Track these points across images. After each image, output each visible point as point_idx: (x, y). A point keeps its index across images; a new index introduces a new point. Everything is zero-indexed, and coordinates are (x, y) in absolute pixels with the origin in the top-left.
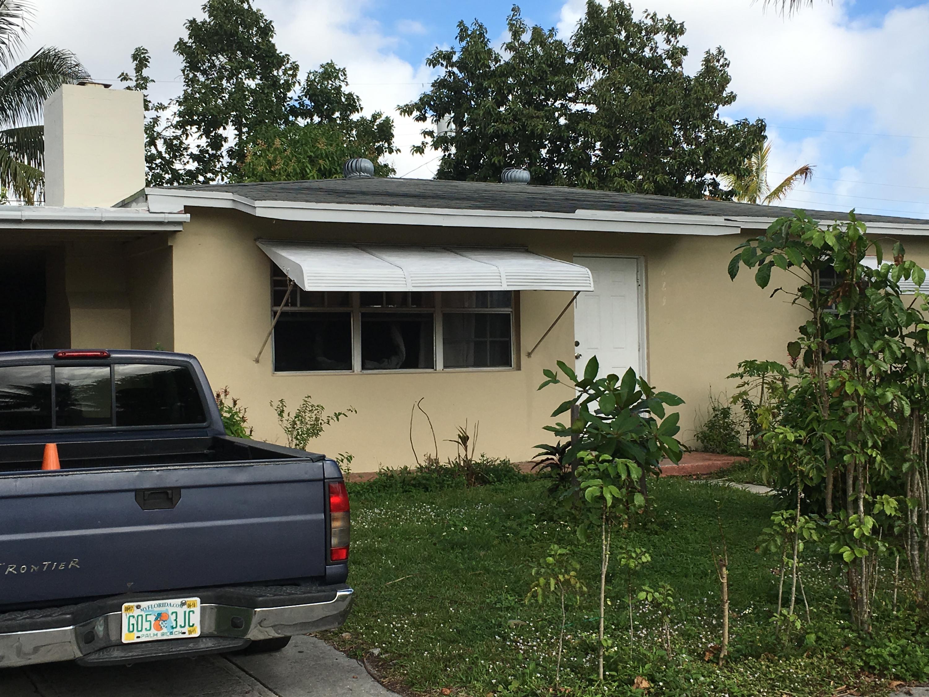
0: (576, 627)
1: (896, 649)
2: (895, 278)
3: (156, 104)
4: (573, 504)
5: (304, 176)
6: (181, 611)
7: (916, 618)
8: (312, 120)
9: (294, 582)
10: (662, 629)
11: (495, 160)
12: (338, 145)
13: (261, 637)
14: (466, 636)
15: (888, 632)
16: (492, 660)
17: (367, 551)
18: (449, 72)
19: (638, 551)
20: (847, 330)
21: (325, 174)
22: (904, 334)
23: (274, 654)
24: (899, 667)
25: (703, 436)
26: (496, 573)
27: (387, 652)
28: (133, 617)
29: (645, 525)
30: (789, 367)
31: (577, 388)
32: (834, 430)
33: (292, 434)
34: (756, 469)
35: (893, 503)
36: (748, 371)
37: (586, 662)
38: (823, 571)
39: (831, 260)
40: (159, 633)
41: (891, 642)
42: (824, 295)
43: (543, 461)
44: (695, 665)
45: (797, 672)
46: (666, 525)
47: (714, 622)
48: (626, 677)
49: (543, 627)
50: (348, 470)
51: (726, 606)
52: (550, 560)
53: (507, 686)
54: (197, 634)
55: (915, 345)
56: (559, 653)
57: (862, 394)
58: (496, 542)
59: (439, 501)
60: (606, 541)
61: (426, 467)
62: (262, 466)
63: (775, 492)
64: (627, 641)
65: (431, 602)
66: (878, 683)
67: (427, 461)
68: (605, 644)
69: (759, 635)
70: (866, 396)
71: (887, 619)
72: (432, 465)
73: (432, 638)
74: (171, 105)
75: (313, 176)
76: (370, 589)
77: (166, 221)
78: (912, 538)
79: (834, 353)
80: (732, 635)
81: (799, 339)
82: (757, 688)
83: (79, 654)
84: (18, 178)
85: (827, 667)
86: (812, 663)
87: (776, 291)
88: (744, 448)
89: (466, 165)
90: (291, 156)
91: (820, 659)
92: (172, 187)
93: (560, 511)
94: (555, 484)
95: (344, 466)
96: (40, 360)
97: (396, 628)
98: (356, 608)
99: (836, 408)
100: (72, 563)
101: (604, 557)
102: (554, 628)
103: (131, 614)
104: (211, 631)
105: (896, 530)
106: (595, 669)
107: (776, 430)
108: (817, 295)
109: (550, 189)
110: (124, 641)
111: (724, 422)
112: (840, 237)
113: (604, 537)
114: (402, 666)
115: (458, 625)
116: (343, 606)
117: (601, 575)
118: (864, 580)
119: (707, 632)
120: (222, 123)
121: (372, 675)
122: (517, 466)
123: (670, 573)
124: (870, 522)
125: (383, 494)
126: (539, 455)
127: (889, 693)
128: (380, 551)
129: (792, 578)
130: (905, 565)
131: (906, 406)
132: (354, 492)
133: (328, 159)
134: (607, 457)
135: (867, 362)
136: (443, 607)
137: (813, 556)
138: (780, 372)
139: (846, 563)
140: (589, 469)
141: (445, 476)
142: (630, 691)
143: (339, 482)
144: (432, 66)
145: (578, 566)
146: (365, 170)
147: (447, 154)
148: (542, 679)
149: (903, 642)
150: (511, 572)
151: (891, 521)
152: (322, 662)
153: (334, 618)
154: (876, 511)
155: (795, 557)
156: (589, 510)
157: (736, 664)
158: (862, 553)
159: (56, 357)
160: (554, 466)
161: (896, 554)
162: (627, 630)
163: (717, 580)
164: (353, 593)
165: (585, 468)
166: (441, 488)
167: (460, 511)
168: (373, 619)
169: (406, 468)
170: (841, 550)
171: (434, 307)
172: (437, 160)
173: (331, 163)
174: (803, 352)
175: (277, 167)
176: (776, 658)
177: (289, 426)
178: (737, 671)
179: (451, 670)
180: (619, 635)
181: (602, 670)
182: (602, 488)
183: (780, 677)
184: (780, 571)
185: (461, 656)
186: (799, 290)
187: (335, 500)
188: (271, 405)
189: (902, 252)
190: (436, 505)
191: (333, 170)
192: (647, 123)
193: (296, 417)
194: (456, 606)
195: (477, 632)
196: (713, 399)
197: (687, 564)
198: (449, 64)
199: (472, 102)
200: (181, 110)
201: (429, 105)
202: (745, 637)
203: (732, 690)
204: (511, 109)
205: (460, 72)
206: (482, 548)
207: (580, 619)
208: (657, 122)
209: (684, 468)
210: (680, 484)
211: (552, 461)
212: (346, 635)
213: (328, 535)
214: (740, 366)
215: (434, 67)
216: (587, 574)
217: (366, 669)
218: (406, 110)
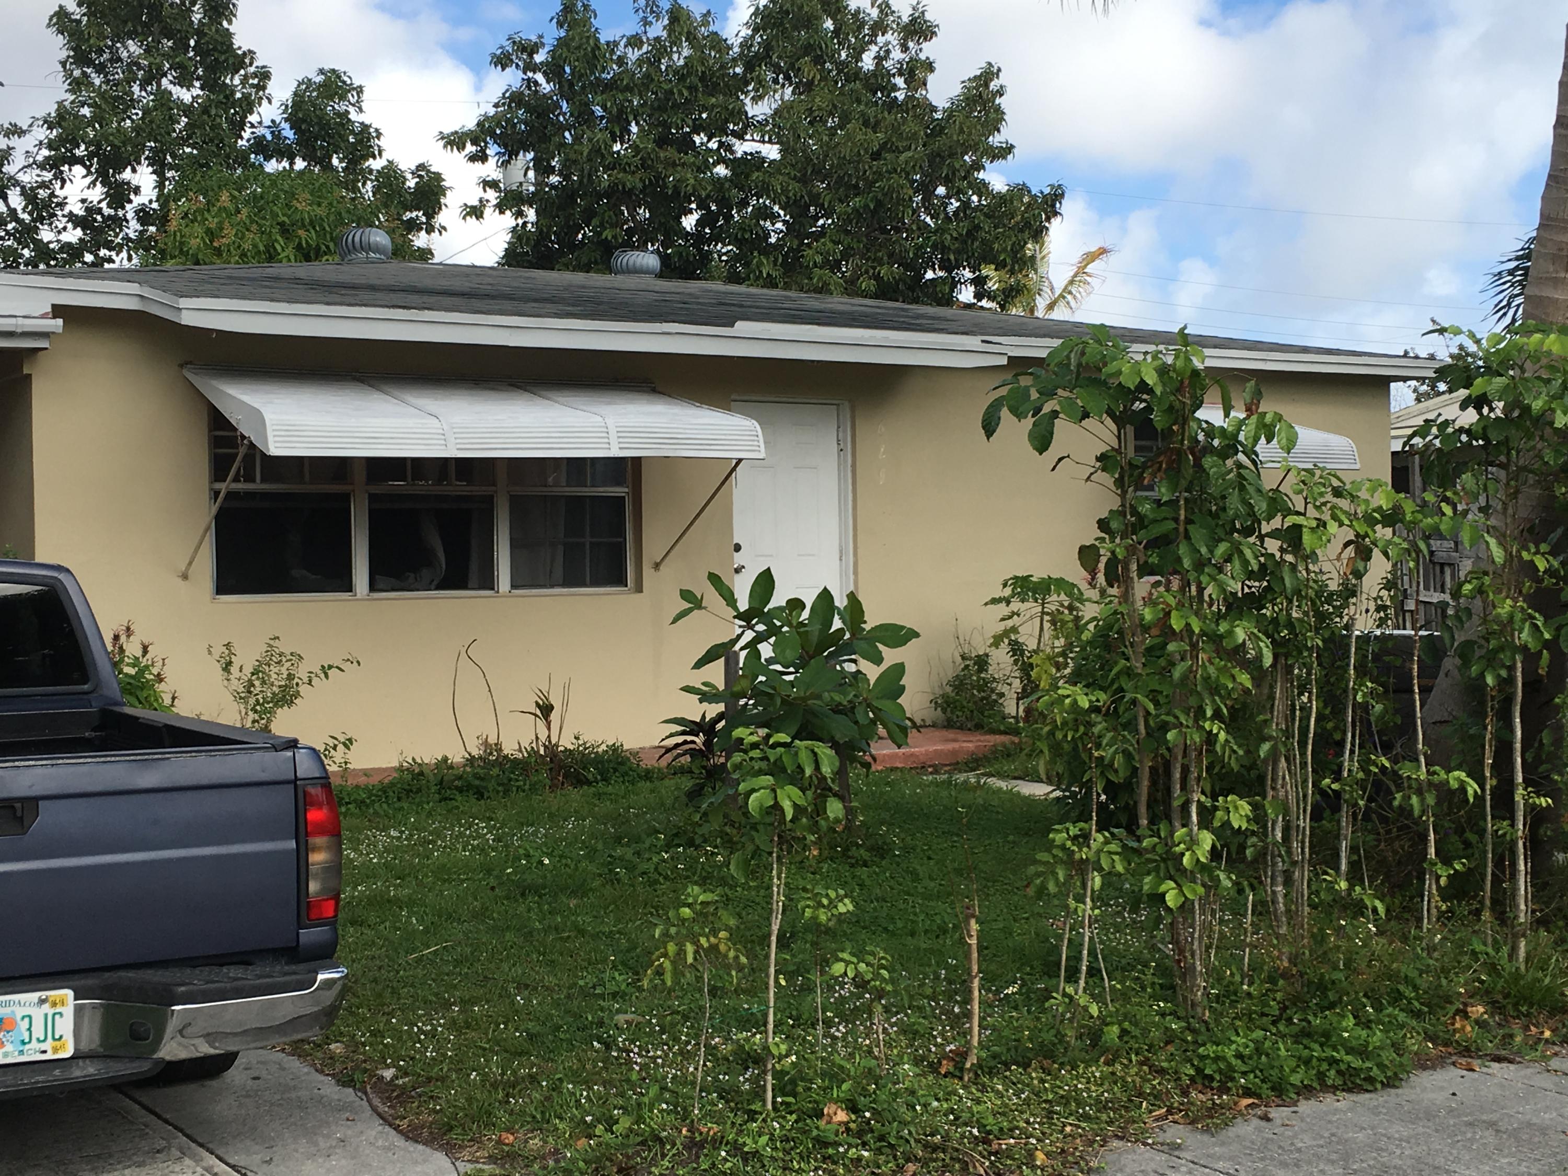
0: (728, 1024)
1: (1247, 1047)
2: (1251, 440)
3: (6, 125)
4: (726, 816)
5: (271, 256)
6: (38, 1014)
7: (1279, 996)
8: (292, 164)
9: (243, 959)
10: (871, 1024)
11: (608, 234)
12: (331, 204)
13: (183, 1055)
14: (543, 1043)
15: (1234, 1018)
16: (586, 1082)
17: (375, 902)
18: (529, 80)
19: (832, 894)
20: (1173, 525)
21: (308, 254)
22: (1263, 532)
23: (208, 1083)
24: (1252, 1076)
25: (946, 702)
26: (596, 936)
27: (406, 1074)
29: (846, 850)
30: (1084, 586)
31: (737, 621)
32: (1152, 691)
33: (247, 703)
34: (1029, 756)
35: (1245, 807)
36: (1019, 593)
37: (744, 1082)
38: (1134, 921)
39: (1149, 409)
41: (1238, 1034)
42: (1137, 467)
43: (677, 746)
44: (924, 1082)
45: (1088, 1089)
46: (881, 851)
47: (957, 1010)
48: (810, 1105)
49: (673, 1025)
50: (346, 763)
51: (976, 983)
52: (686, 912)
53: (611, 1127)
54: (68, 1052)
55: (1282, 550)
56: (696, 1069)
57: (1197, 631)
58: (596, 883)
59: (501, 814)
60: (779, 878)
61: (480, 758)
62: (183, 758)
63: (1058, 793)
64: (812, 1045)
65: (484, 986)
66: (1218, 1102)
67: (483, 748)
68: (775, 1051)
69: (1028, 1028)
70: (1203, 633)
71: (1233, 998)
72: (491, 754)
73: (484, 1049)
74: (35, 128)
75: (288, 257)
76: (380, 968)
77: (19, 330)
78: (1274, 864)
79: (1153, 563)
80: (986, 1029)
81: (1096, 539)
82: (1025, 1116)
85: (1138, 1080)
86: (1113, 1073)
87: (1060, 460)
88: (1012, 720)
89: (553, 242)
90: (248, 222)
91: (1126, 1066)
92: (35, 270)
93: (705, 830)
94: (697, 785)
95: (336, 757)
97: (424, 1033)
98: (355, 1001)
99: (1158, 653)
101: (775, 906)
102: (692, 1027)
104: (93, 1046)
105: (1249, 852)
106: (758, 1093)
107: (1060, 692)
108: (1127, 468)
109: (693, 286)
111: (979, 678)
112: (1163, 371)
113: (775, 872)
114: (432, 1097)
115: (530, 1025)
116: (329, 997)
117: (769, 935)
118: (1196, 935)
119: (944, 1027)
120: (132, 162)
121: (380, 1116)
122: (635, 754)
123: (886, 929)
124: (1207, 840)
125: (406, 806)
126: (671, 735)
127: (1234, 1118)
128: (398, 903)
129: (1083, 935)
130: (1263, 909)
131: (1265, 650)
132: (355, 801)
133: (314, 228)
134: (783, 737)
135: (1204, 579)
136: (505, 995)
137: (1118, 898)
138: (1070, 595)
139: (1168, 909)
140: (752, 759)
141: (513, 773)
142: (817, 1128)
143: (323, 786)
144: (499, 68)
145: (732, 922)
146: (377, 249)
147: (520, 221)
148: (669, 1112)
149: (1259, 1034)
150: (621, 934)
151: (1242, 838)
152: (293, 1095)
153: (313, 1018)
154: (1216, 824)
155: (1088, 900)
156: (754, 827)
157: (991, 1079)
158: (1195, 891)
160: (695, 753)
161: (1247, 890)
162: (813, 1026)
163: (962, 942)
164: (347, 976)
165: (745, 757)
166: (506, 792)
167: (537, 831)
168: (384, 1019)
169: (445, 759)
170: (1163, 888)
171: (495, 484)
172: (504, 233)
173: (318, 236)
174: (1104, 560)
175: (224, 240)
176: (1056, 1066)
177: (241, 689)
178: (993, 1089)
179: (517, 1102)
180: (799, 1035)
181: (770, 1095)
182: (774, 791)
183: (1062, 1097)
184: (1065, 923)
185: (533, 1079)
186: (1098, 459)
187: (314, 815)
188: (210, 653)
189: (1258, 395)
190: (497, 820)
191: (323, 248)
192: (866, 180)
193: (253, 674)
194: (526, 992)
195: (562, 1036)
196: (962, 641)
197: (915, 914)
198: (530, 67)
199: (567, 134)
200: (51, 136)
201: (493, 135)
202: (1006, 1033)
203: (984, 1122)
204: (635, 148)
205: (548, 82)
206: (574, 894)
207: (736, 1010)
208: (889, 179)
209: (912, 755)
210: (906, 782)
211: (693, 746)
212: (336, 1048)
213: (303, 876)
214: (1005, 585)
215: (503, 70)
216: (748, 934)
217: (371, 1105)
218: (455, 141)
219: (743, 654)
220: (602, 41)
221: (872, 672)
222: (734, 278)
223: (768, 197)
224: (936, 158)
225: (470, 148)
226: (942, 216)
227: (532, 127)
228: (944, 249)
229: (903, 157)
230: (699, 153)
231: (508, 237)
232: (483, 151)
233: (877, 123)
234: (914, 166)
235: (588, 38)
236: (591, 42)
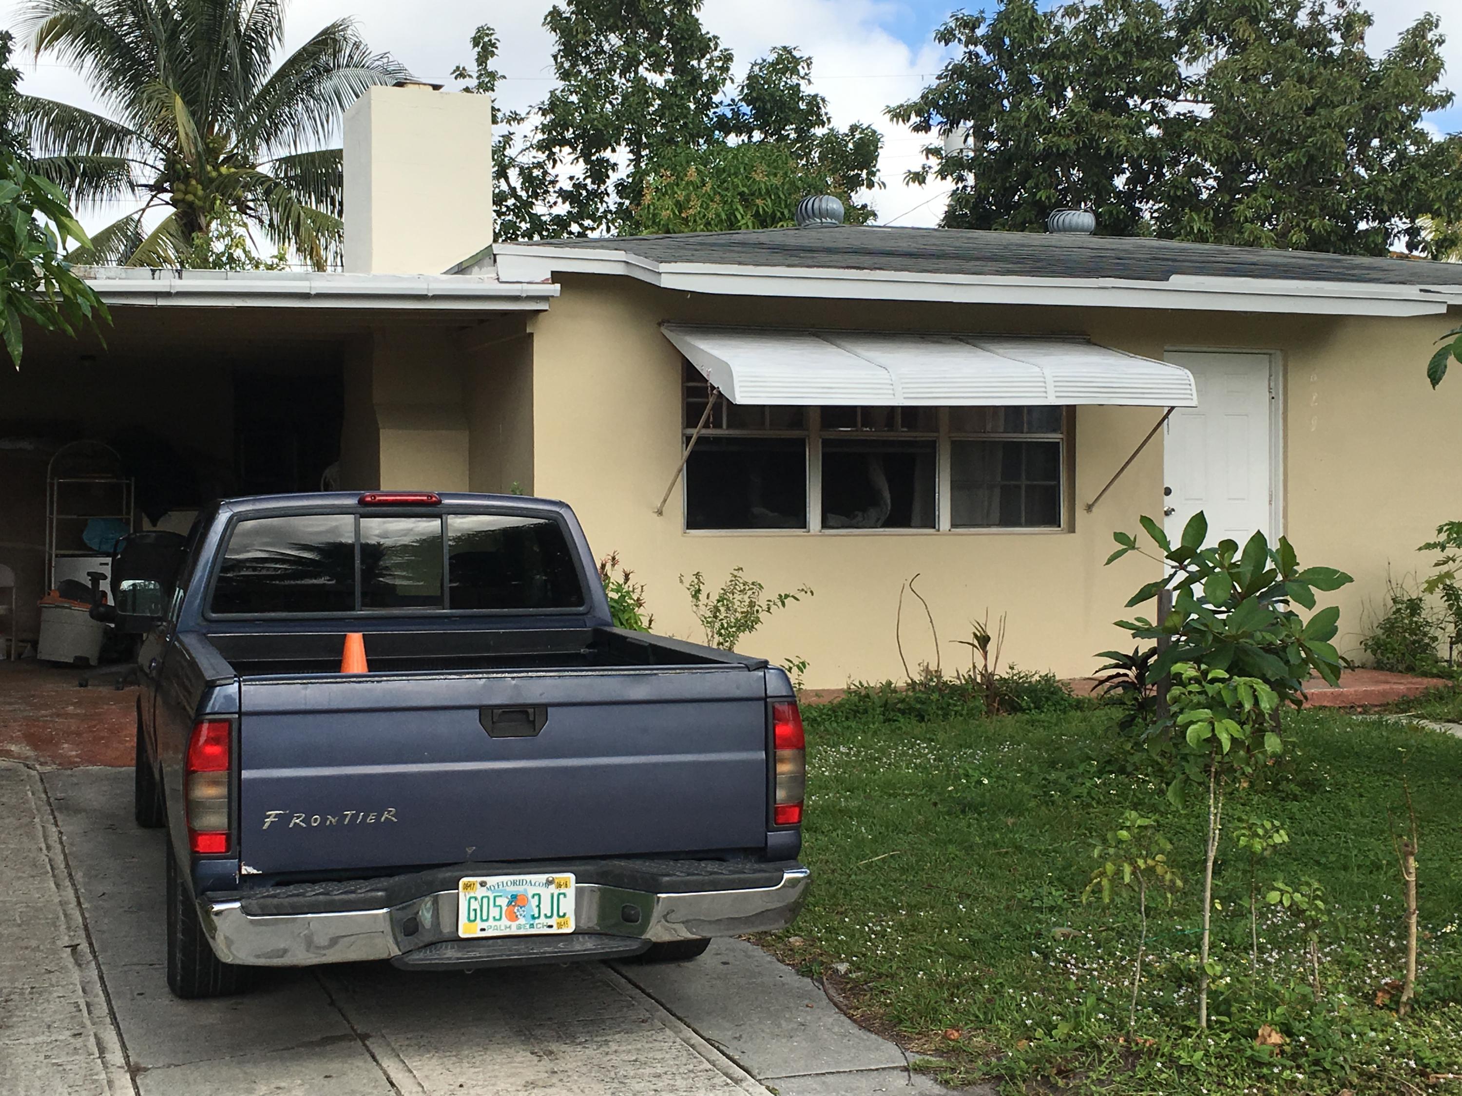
0: (1161, 943)
3: (508, 113)
5: (732, 224)
6: (546, 893)
8: (750, 137)
9: (719, 855)
10: (1305, 953)
11: (1042, 195)
12: (785, 174)
13: (666, 937)
14: (984, 949)
16: (1026, 988)
17: (828, 811)
18: (970, 53)
19: (1268, 825)
21: (764, 221)
25: (1376, 644)
26: (1032, 853)
27: (859, 969)
28: (476, 899)
29: (1276, 783)
31: (1169, 561)
33: (713, 627)
36: (1455, 539)
37: (1179, 999)
40: (514, 925)
43: (1110, 678)
44: (1359, 1012)
46: (1311, 786)
47: (1392, 944)
48: (1245, 1026)
49: (1108, 941)
50: (799, 684)
51: (1414, 919)
52: (1124, 834)
53: (1050, 1031)
54: (570, 928)
56: (1134, 982)
58: (1032, 804)
59: (941, 736)
60: (1216, 808)
61: (921, 683)
62: (671, 674)
64: (1246, 969)
65: (929, 894)
67: (923, 674)
68: (1210, 971)
72: (931, 680)
73: (930, 951)
74: (532, 115)
75: (746, 223)
76: (833, 871)
77: (524, 295)
80: (1422, 965)
83: (395, 952)
84: (302, 229)
88: (1445, 664)
89: (990, 204)
90: (712, 194)
92: (532, 242)
93: (1136, 758)
94: (1130, 715)
95: (793, 677)
96: (338, 506)
97: (874, 932)
98: (812, 900)
100: (386, 815)
101: (1211, 834)
102: (1127, 943)
103: (472, 895)
104: (591, 925)
106: (1193, 1010)
109: (1127, 243)
110: (462, 934)
111: (1411, 622)
113: (1211, 801)
114: (882, 992)
115: (972, 932)
116: (793, 895)
117: (1206, 862)
119: (1379, 960)
120: (611, 142)
121: (835, 1004)
122: (1067, 684)
123: (1318, 863)
125: (854, 725)
126: (1105, 668)
128: (848, 813)
132: (809, 718)
133: (770, 197)
134: (1221, 673)
136: (948, 903)
140: (1190, 692)
141: (952, 698)
142: (1252, 1048)
143: (789, 703)
144: (943, 43)
145: (1169, 847)
146: (833, 215)
147: (960, 185)
148: (1106, 1022)
150: (1056, 852)
152: (758, 980)
153: (779, 912)
156: (1187, 758)
157: (1429, 1013)
159: (362, 502)
160: (1127, 686)
162: (1246, 950)
163: (1398, 878)
164: (809, 877)
165: (1184, 690)
166: (946, 716)
167: (974, 753)
168: (838, 917)
169: (889, 683)
171: (937, 431)
172: (944, 197)
173: (773, 204)
175: (691, 211)
177: (709, 614)
178: (1430, 1024)
179: (961, 1001)
180: (1232, 959)
181: (1204, 1012)
182: (1212, 724)
185: (976, 981)
187: (783, 730)
188: (681, 581)
190: (937, 741)
191: (779, 214)
192: (1299, 135)
193: (718, 601)
194: (968, 902)
195: (1003, 944)
196: (1394, 586)
197: (1347, 849)
198: (972, 40)
199: (1005, 102)
200: (545, 122)
201: (936, 106)
202: (1445, 969)
203: (1421, 1054)
204: (1071, 113)
205: (988, 54)
206: (1011, 812)
207: (1169, 930)
208: (1322, 134)
209: (1341, 694)
210: (1335, 720)
211: (1126, 679)
212: (796, 941)
213: (771, 785)
214: (1440, 531)
215: (946, 44)
216: (1180, 859)
217: (827, 994)
218: (900, 114)
219: (1176, 594)
220: (1040, 13)
221: (1305, 616)
222: (1163, 234)
223: (1200, 155)
224: (1371, 111)
225: (915, 119)
226: (1377, 167)
227: (973, 97)
228: (1378, 201)
229: (1338, 111)
230: (1133, 115)
231: (948, 201)
232: (927, 121)
233: (1312, 79)
234: (1348, 121)
235: (1026, 10)
236: (1029, 14)
